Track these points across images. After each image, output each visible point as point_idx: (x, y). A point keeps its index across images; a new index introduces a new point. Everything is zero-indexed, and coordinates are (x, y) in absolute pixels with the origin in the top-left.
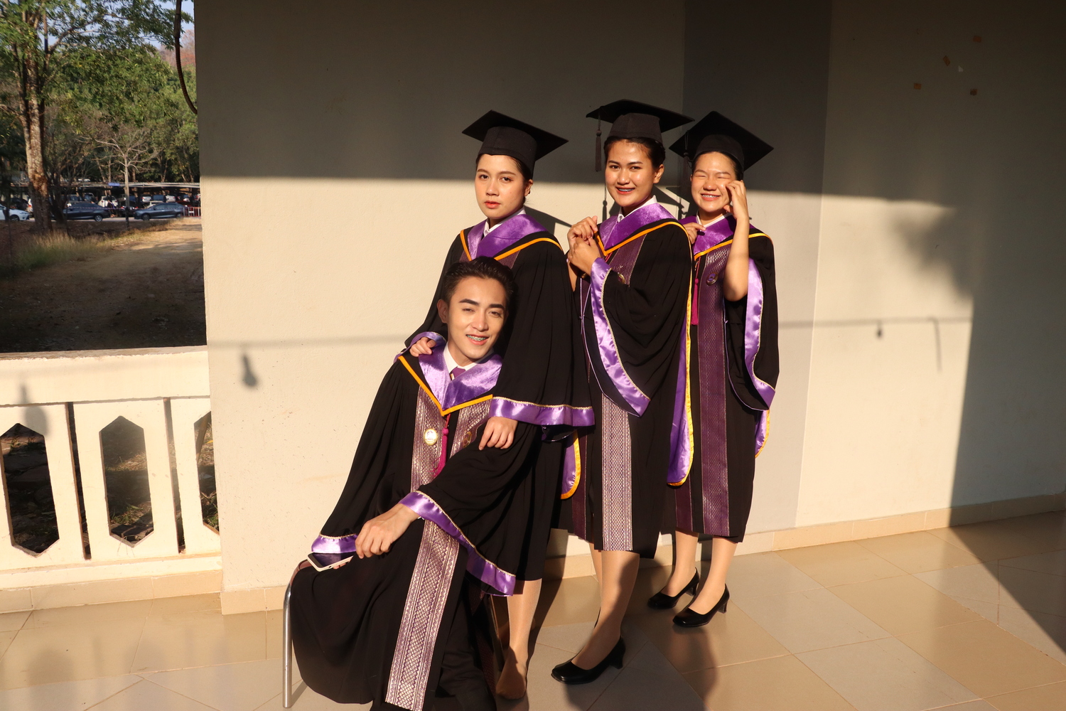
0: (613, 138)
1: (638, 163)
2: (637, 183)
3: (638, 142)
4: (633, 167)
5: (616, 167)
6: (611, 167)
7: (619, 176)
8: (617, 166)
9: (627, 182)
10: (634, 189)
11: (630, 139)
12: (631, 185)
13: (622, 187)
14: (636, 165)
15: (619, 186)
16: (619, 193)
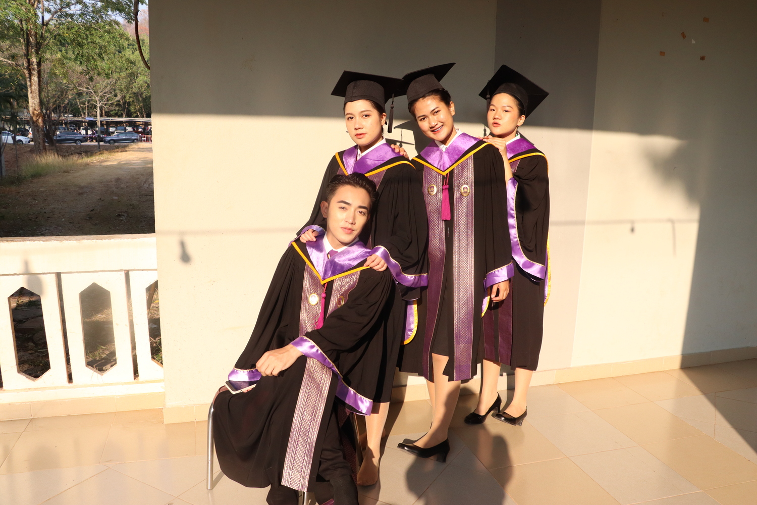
0: (412, 103)
1: (437, 108)
2: (443, 121)
3: (429, 95)
4: (435, 112)
5: (424, 119)
6: (421, 120)
7: (430, 123)
8: (424, 118)
9: (436, 124)
10: (443, 125)
11: (424, 97)
12: (440, 124)
13: (435, 128)
14: (436, 110)
15: (432, 129)
16: (434, 134)
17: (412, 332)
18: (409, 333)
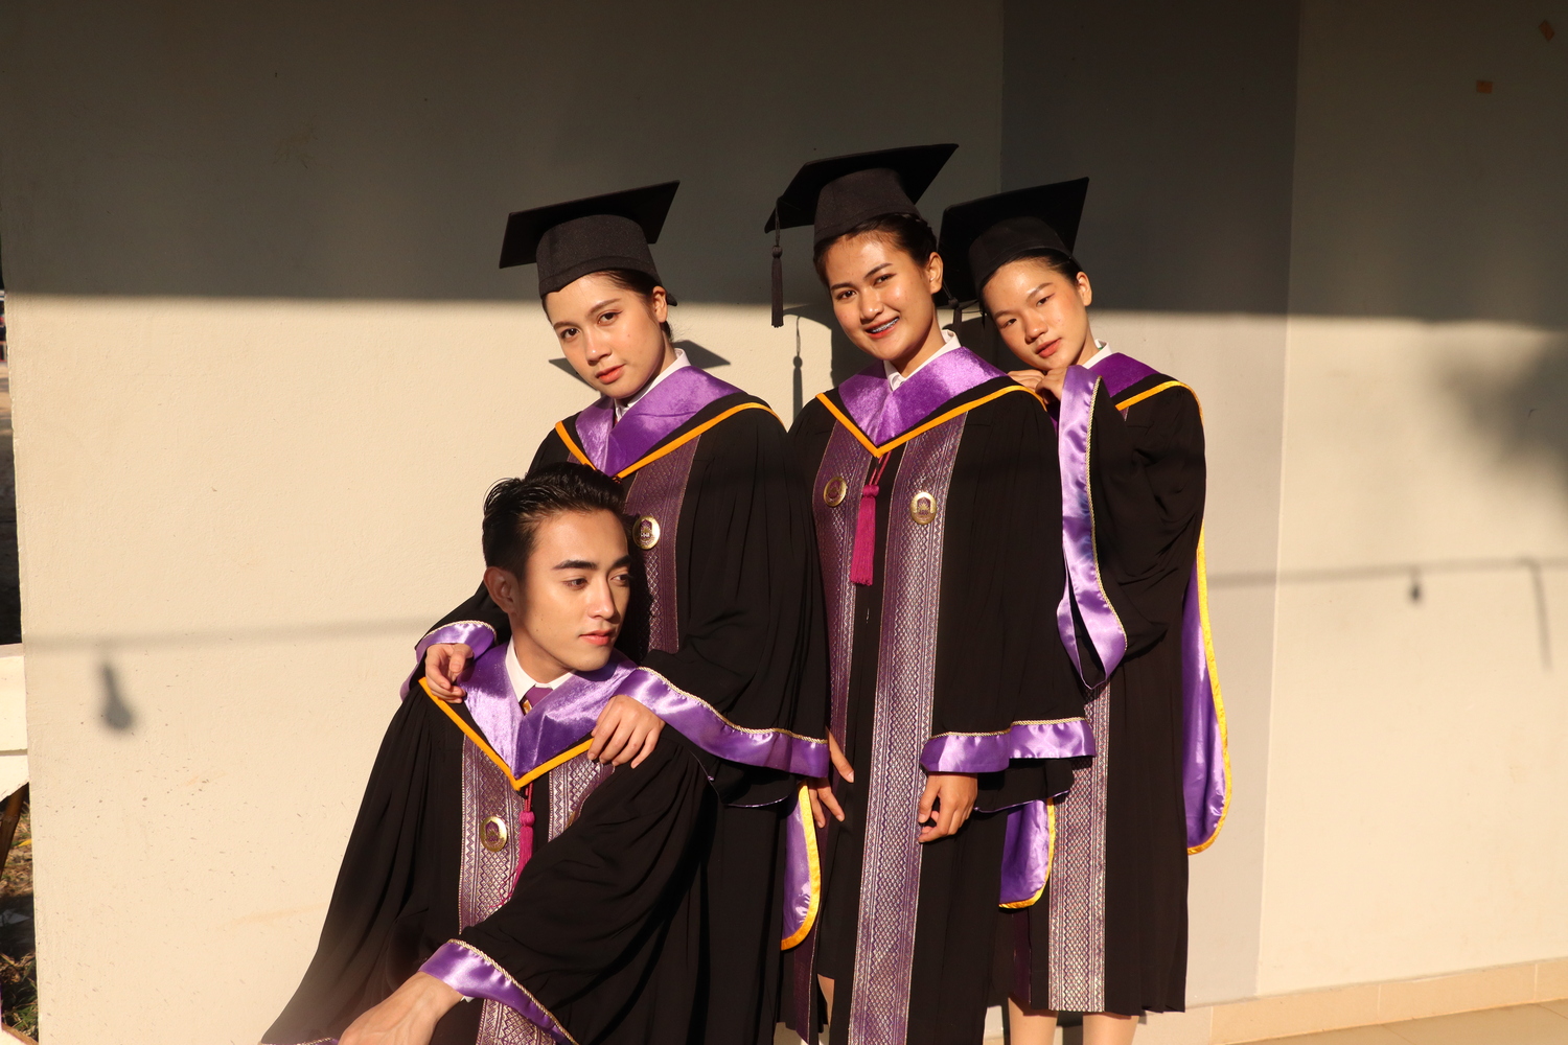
0: (822, 246)
1: (885, 266)
2: (897, 305)
3: (867, 229)
4: (878, 278)
5: (848, 294)
6: (840, 297)
7: (861, 307)
8: (850, 290)
9: (877, 310)
10: (897, 317)
11: (853, 231)
12: (888, 314)
13: (874, 323)
14: (884, 272)
15: (868, 326)
16: (874, 339)
17: (807, 906)
18: (800, 910)
